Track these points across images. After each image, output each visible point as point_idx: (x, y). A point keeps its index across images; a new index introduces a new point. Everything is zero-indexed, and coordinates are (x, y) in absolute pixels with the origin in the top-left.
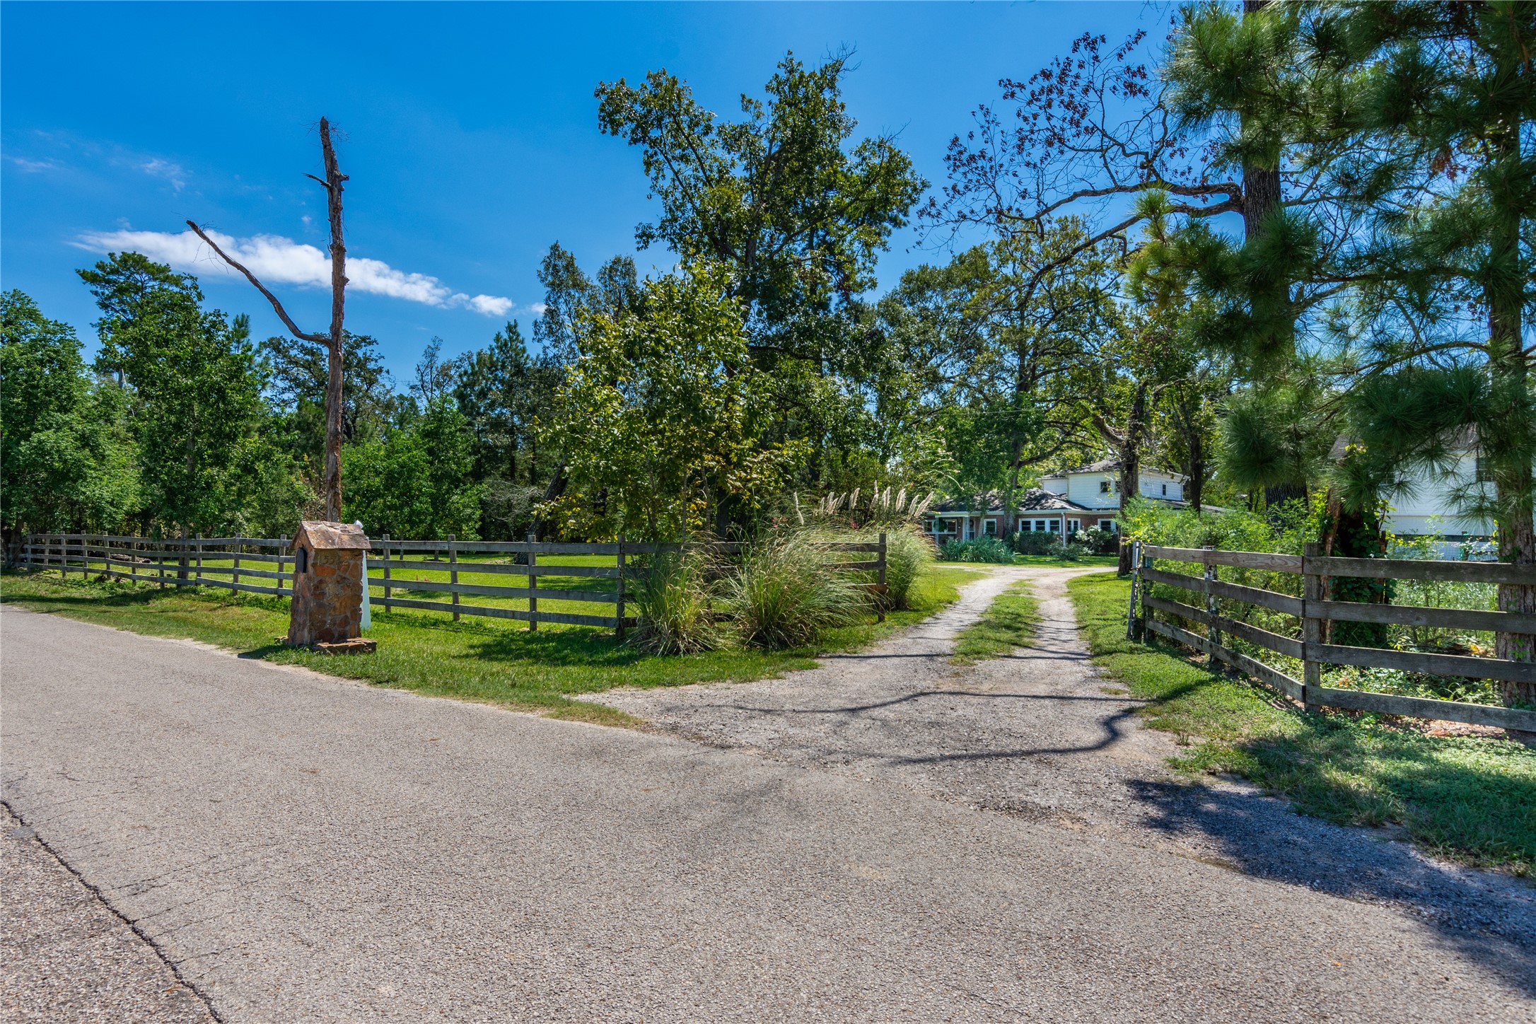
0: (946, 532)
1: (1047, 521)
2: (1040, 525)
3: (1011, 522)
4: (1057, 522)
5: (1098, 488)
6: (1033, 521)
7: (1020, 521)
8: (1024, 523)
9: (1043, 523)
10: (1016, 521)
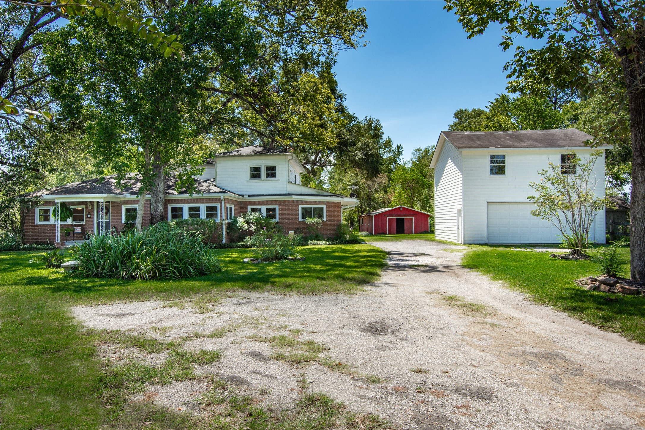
0: (70, 221)
1: (203, 207)
2: (194, 212)
3: (161, 208)
4: (215, 209)
5: (248, 174)
6: (186, 207)
7: (169, 207)
8: (174, 209)
9: (198, 209)
10: (166, 208)
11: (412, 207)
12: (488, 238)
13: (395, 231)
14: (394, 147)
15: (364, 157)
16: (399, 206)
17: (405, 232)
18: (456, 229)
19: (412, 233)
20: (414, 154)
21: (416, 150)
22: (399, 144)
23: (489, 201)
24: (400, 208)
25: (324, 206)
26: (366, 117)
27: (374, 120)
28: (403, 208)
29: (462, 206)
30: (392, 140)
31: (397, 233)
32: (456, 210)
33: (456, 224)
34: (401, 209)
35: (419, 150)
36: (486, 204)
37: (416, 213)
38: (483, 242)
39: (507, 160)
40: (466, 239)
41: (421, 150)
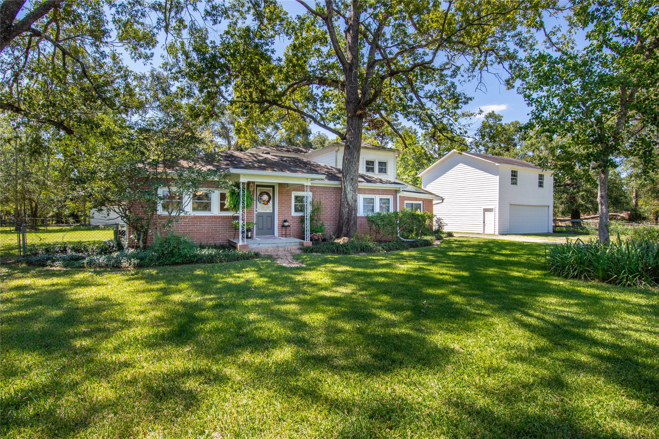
1: (377, 199)
6: (361, 198)
12: (509, 230)
18: (480, 223)
25: (421, 202)
29: (495, 206)
32: (479, 208)
33: (480, 219)
36: (509, 205)
38: (507, 233)
39: (518, 174)
40: (500, 230)
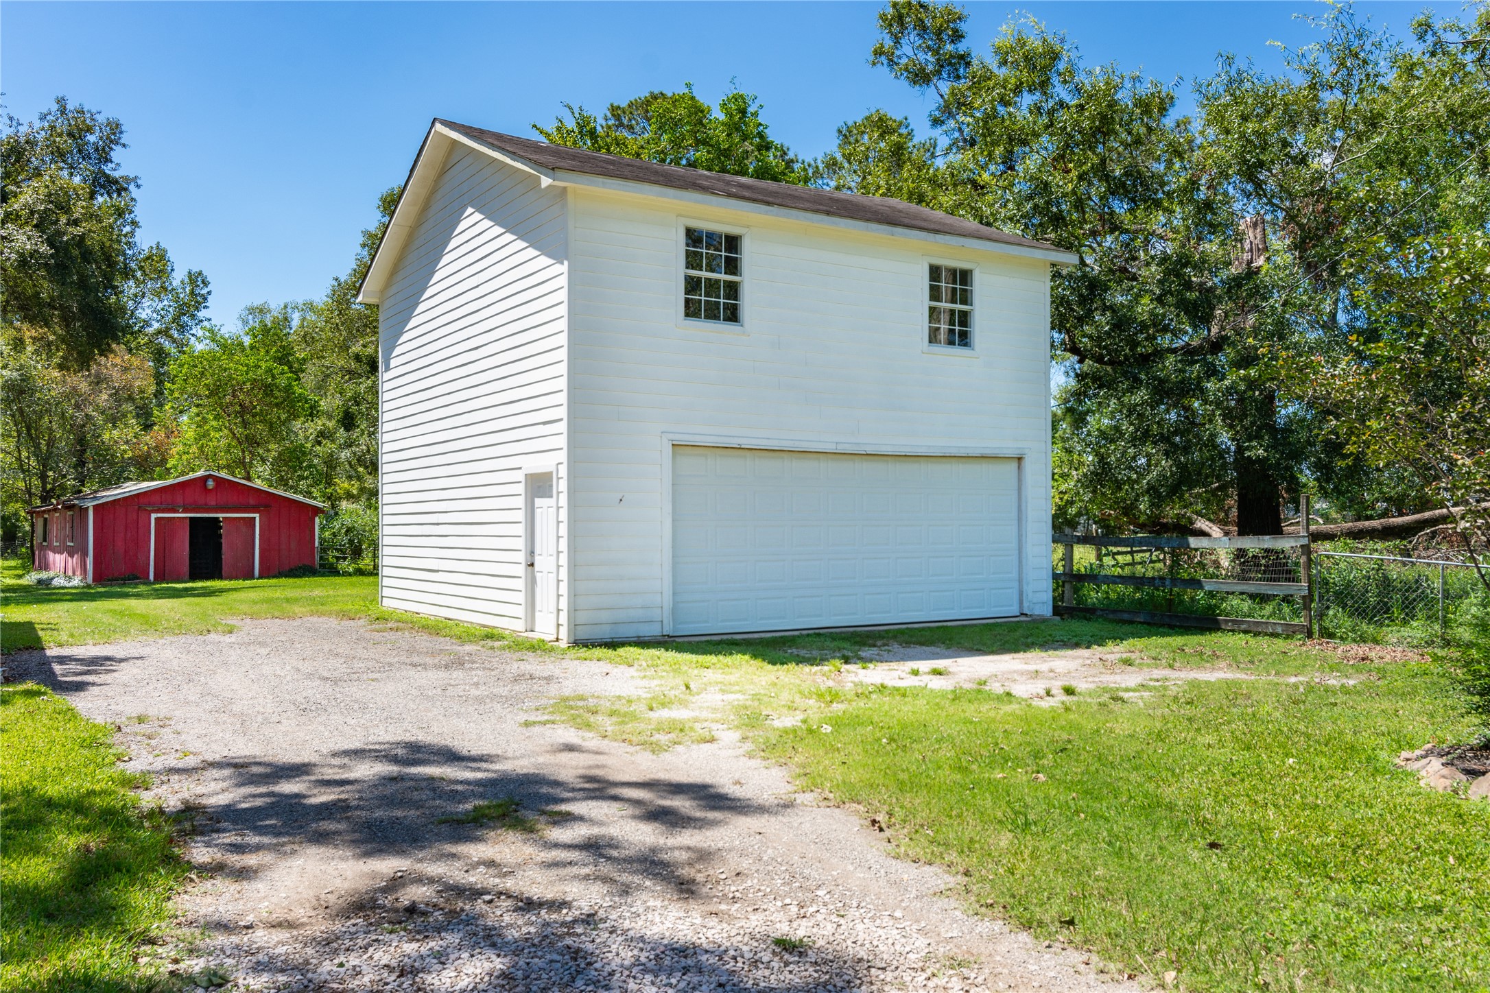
11: (248, 478)
12: (674, 610)
13: (186, 568)
14: (178, 277)
15: (44, 248)
16: (201, 473)
17: (225, 569)
18: (520, 570)
19: (250, 576)
20: (245, 322)
21: (251, 310)
22: (195, 269)
23: (681, 439)
24: (204, 479)
26: (61, 101)
27: (101, 119)
28: (216, 479)
29: (562, 456)
30: (171, 255)
31: (194, 577)
32: (519, 475)
33: (520, 543)
34: (211, 484)
35: (262, 311)
36: (668, 449)
37: (264, 501)
38: (653, 631)
39: (749, 254)
40: (582, 617)
41: (269, 311)
